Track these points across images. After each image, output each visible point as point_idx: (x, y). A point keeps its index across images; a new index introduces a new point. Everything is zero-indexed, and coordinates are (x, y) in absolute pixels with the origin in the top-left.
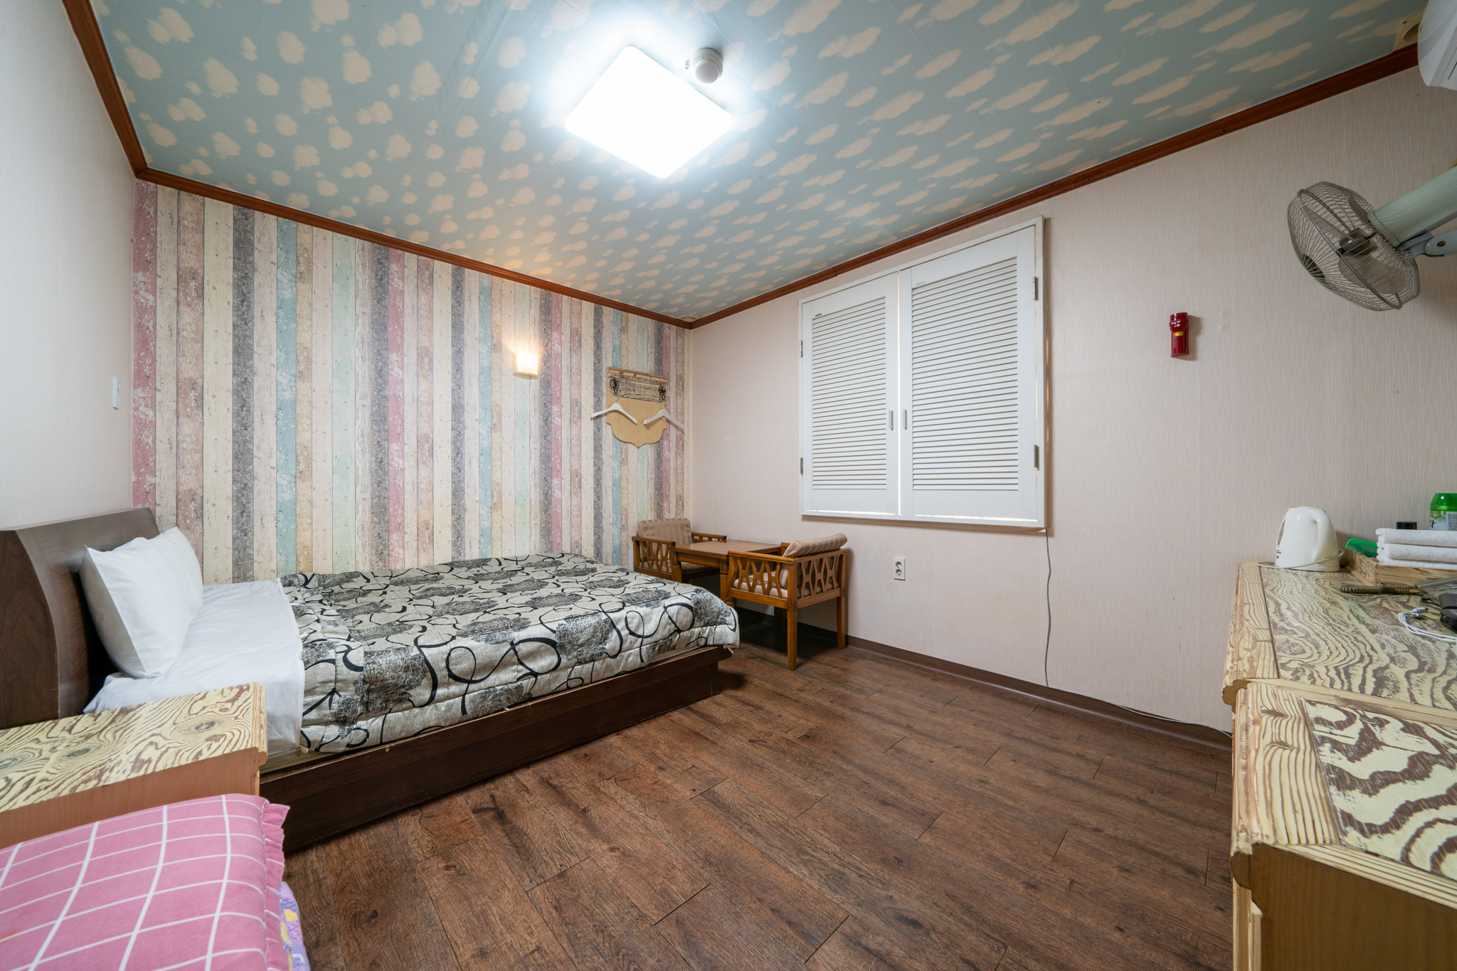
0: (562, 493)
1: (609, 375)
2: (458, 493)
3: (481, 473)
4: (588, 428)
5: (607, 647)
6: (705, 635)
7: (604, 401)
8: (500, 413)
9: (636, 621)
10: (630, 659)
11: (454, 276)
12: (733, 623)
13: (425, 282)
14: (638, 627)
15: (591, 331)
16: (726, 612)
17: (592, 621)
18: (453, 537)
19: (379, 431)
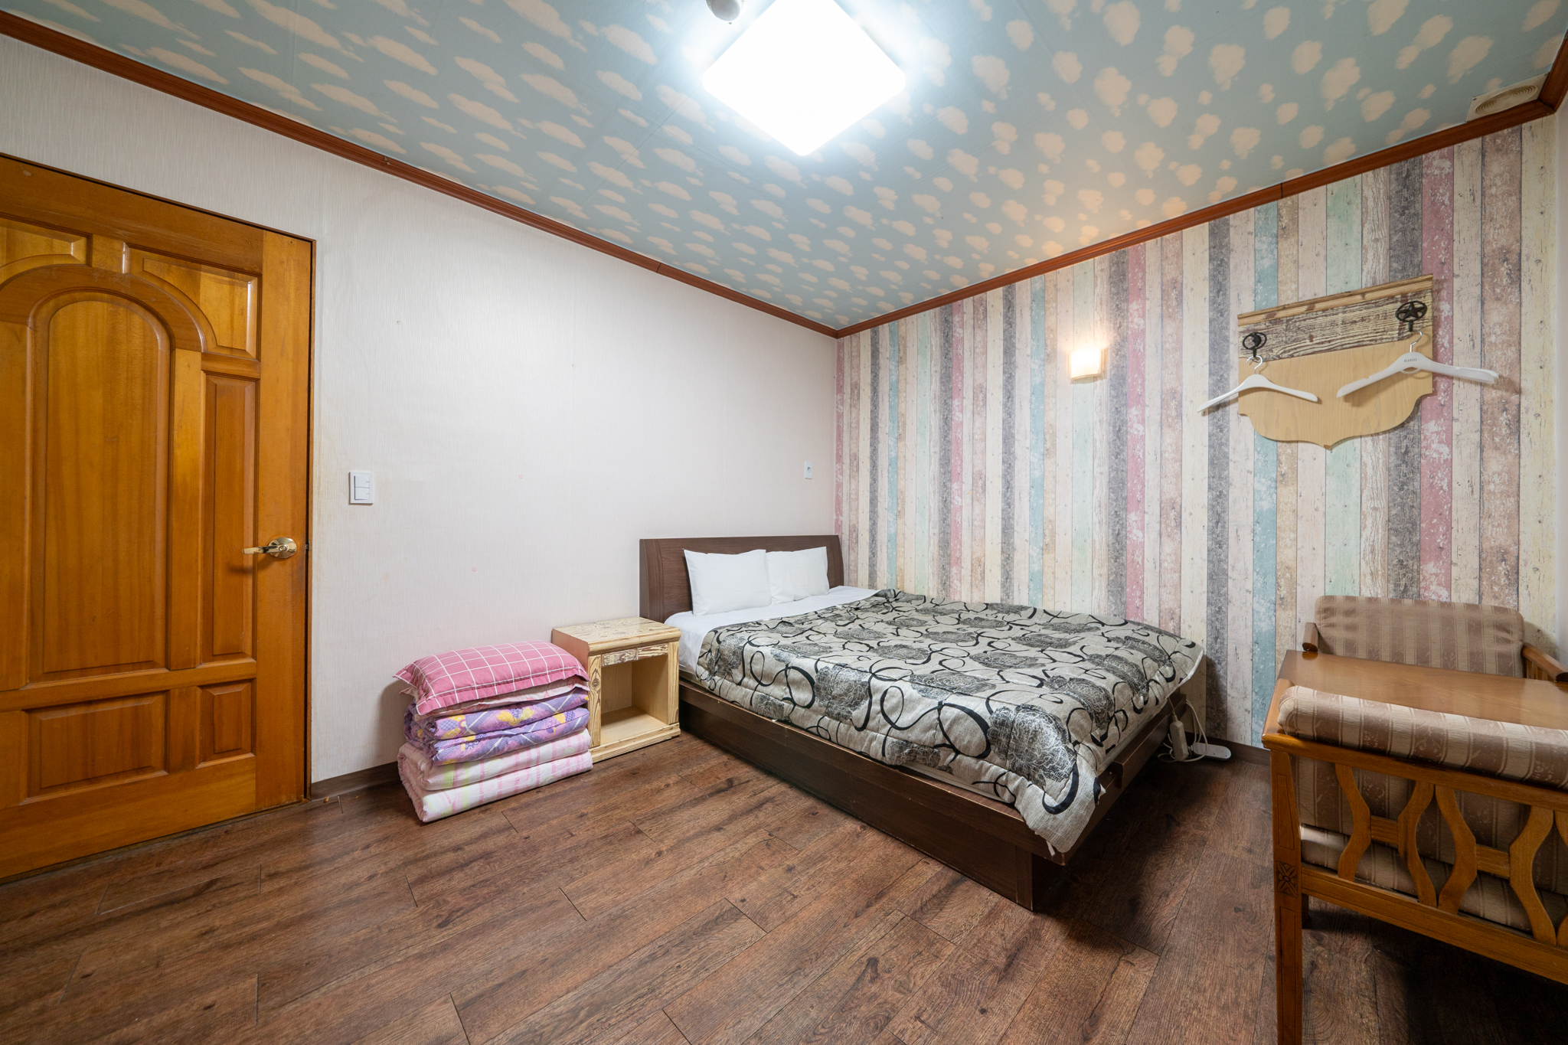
0: (1145, 534)
1: (1242, 329)
2: (1007, 530)
3: (1032, 508)
4: (1197, 430)
5: (854, 713)
7: (1234, 376)
8: (1054, 435)
9: (894, 701)
10: (874, 743)
11: (1005, 297)
13: (981, 316)
14: (893, 709)
15: (1205, 269)
17: (852, 676)
18: (1002, 577)
19: (945, 473)
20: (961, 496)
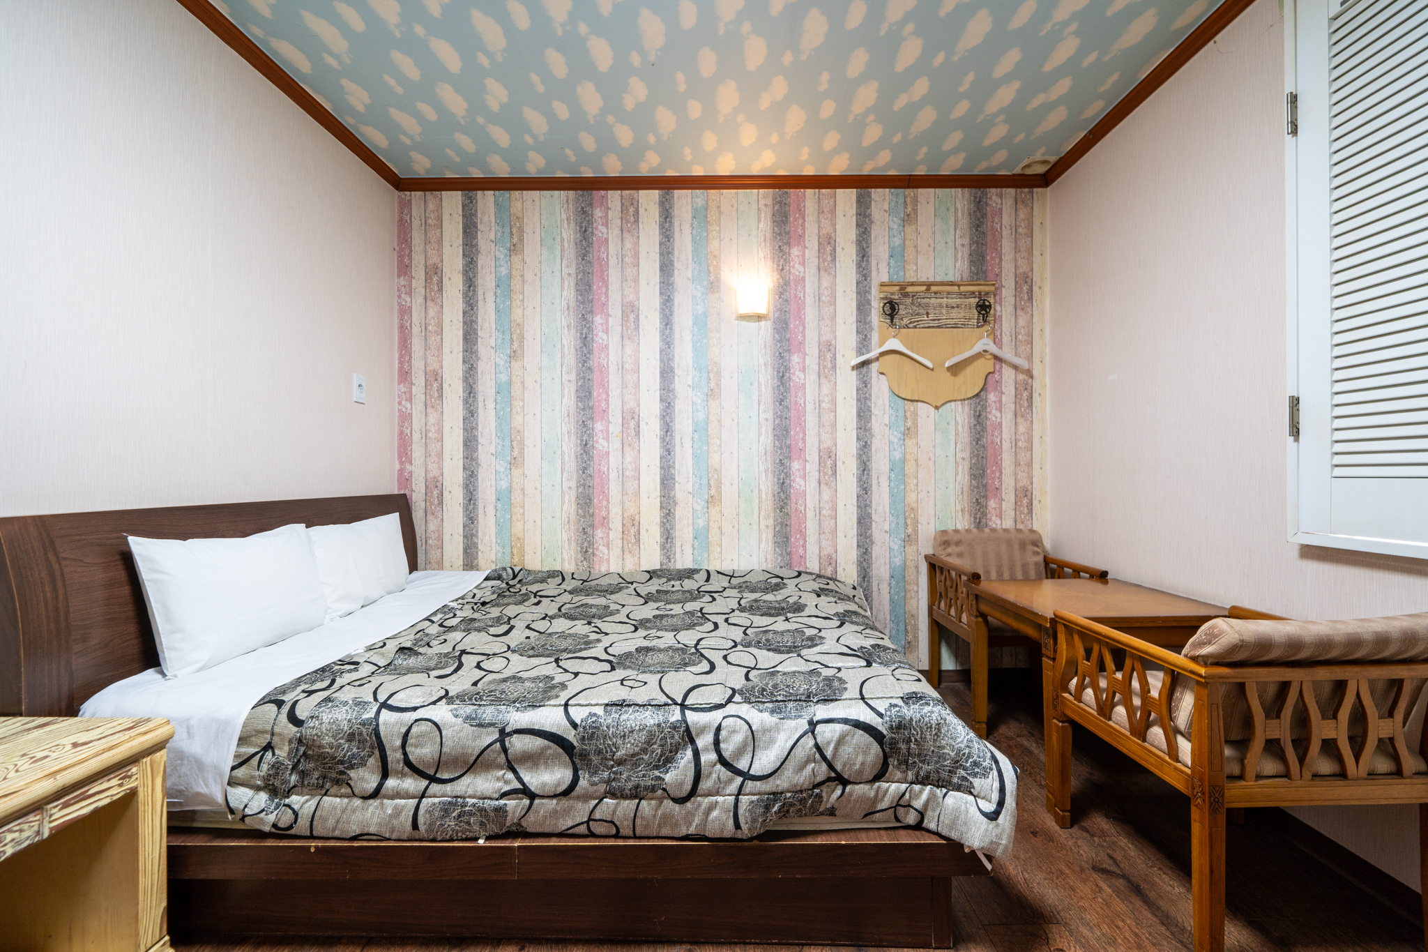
0: (806, 483)
1: (882, 295)
2: (667, 481)
3: (695, 456)
4: (847, 382)
5: (668, 777)
6: (918, 804)
7: (875, 337)
8: (718, 374)
9: (738, 739)
10: (715, 814)
11: (662, 204)
12: (995, 796)
13: (631, 219)
14: (740, 752)
15: (852, 233)
16: (976, 764)
17: (649, 718)
18: (661, 537)
19: (584, 409)
20: (608, 440)
